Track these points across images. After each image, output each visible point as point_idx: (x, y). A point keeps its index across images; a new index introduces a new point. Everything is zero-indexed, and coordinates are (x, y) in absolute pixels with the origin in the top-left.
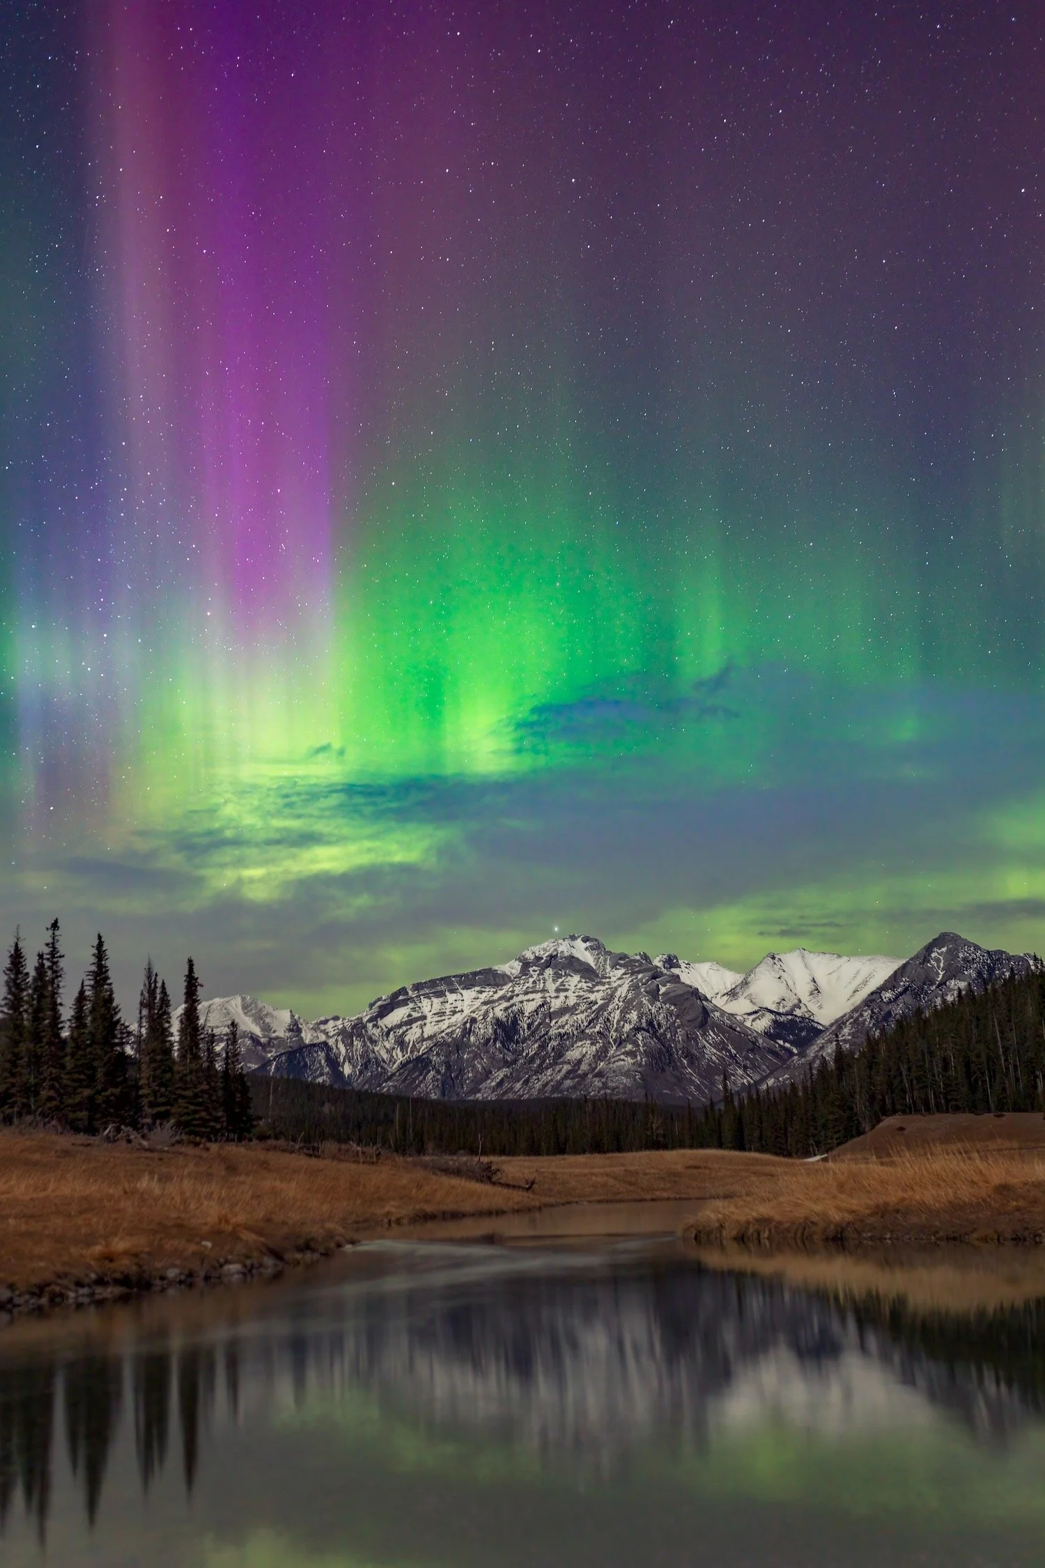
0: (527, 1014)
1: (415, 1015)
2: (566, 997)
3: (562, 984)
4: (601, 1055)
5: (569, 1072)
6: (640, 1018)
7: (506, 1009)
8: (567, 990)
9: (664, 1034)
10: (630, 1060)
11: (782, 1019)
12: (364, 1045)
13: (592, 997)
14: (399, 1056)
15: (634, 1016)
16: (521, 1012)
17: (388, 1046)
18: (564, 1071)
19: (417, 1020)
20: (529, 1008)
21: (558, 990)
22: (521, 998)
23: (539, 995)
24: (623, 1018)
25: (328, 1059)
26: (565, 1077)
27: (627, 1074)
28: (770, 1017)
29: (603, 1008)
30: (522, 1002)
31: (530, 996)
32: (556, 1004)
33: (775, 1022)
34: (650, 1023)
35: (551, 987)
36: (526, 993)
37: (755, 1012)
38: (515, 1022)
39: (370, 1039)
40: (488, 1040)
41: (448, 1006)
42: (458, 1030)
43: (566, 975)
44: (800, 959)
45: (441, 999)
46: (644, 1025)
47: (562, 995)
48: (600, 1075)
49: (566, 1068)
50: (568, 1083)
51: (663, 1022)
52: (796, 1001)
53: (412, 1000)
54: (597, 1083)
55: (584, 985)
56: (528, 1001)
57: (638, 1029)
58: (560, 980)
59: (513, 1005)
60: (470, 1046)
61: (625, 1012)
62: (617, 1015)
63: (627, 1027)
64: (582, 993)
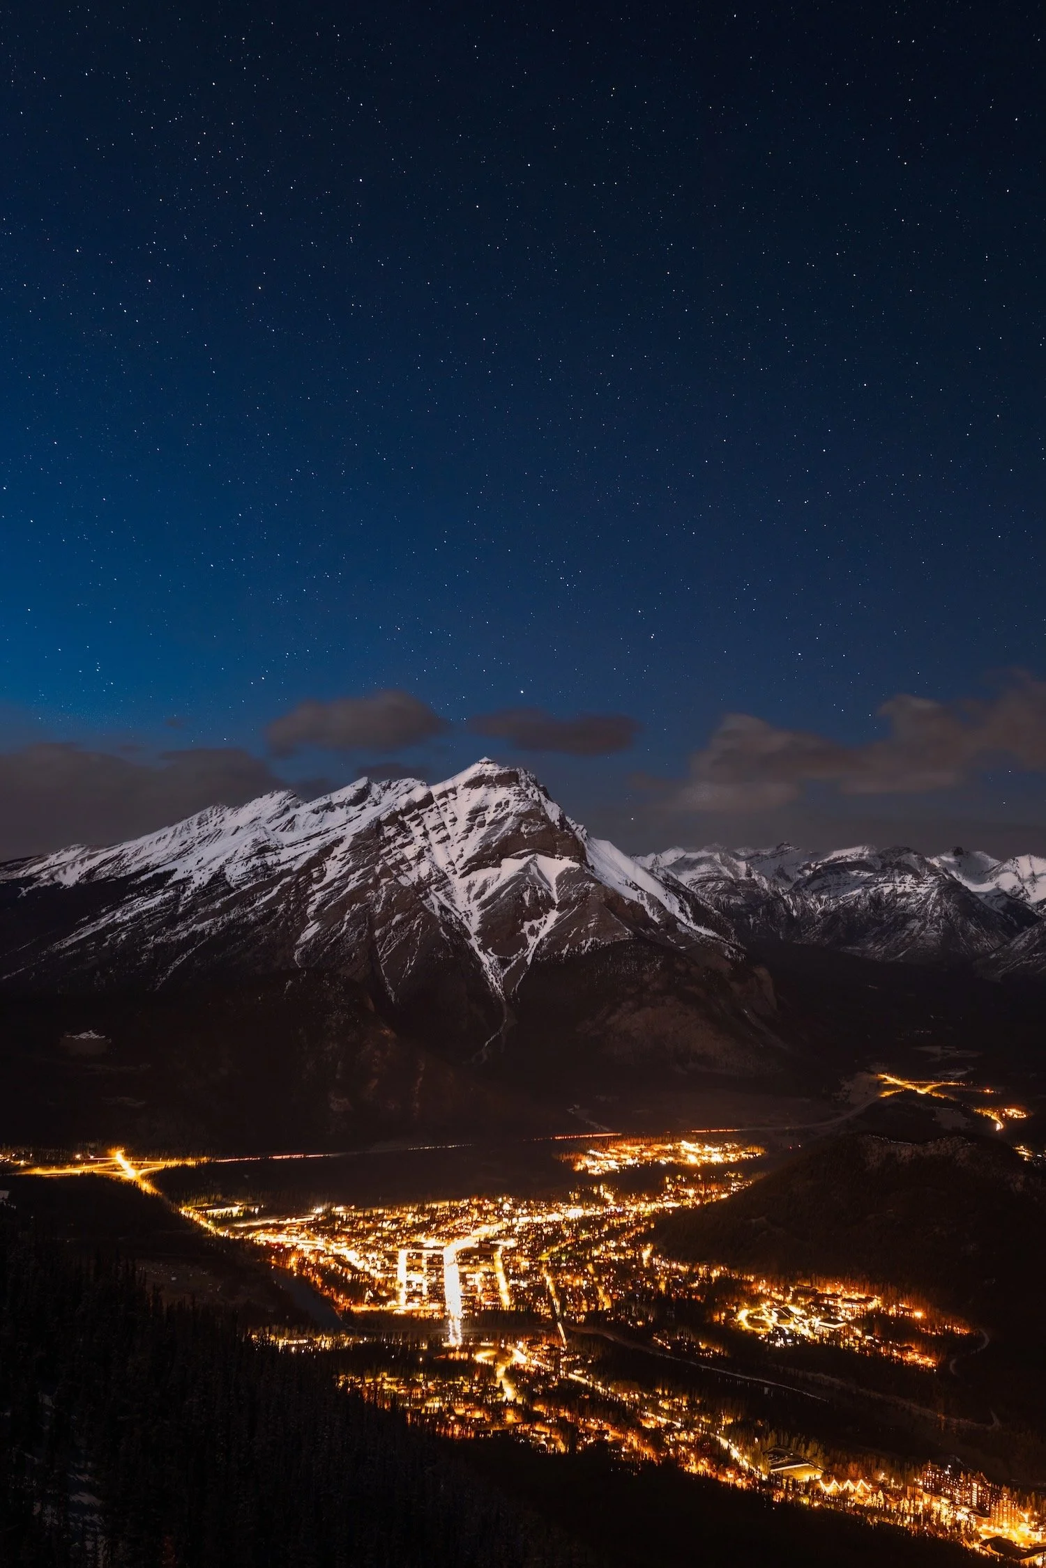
0: (885, 894)
1: (825, 884)
2: (905, 887)
3: (903, 879)
4: (923, 928)
5: (908, 934)
6: (941, 910)
7: (875, 891)
8: (905, 883)
9: (952, 920)
10: (936, 933)
11: (1012, 901)
12: (802, 901)
13: (919, 890)
14: (820, 909)
15: (938, 909)
16: (882, 893)
17: (813, 901)
18: (905, 934)
19: (825, 887)
20: (887, 891)
21: (900, 882)
22: (882, 885)
23: (891, 884)
24: (933, 909)
25: (785, 907)
26: (906, 937)
27: (934, 940)
28: (1006, 899)
29: (925, 902)
30: (883, 887)
31: (887, 884)
32: (900, 890)
33: (1008, 903)
34: (946, 914)
35: (898, 880)
36: (885, 883)
37: (998, 896)
38: (879, 897)
39: (805, 897)
40: (867, 908)
41: (842, 880)
42: (852, 902)
43: (905, 874)
44: (1028, 860)
45: (839, 876)
46: (943, 915)
47: (903, 885)
48: (922, 938)
49: (907, 932)
50: (908, 940)
51: (952, 913)
52: (1021, 888)
53: (823, 876)
54: (921, 942)
55: (914, 881)
56: (886, 887)
57: (940, 917)
58: (902, 877)
59: (879, 889)
60: (858, 910)
61: (934, 906)
62: (931, 907)
63: (936, 914)
64: (913, 886)
